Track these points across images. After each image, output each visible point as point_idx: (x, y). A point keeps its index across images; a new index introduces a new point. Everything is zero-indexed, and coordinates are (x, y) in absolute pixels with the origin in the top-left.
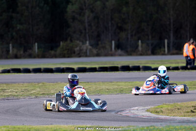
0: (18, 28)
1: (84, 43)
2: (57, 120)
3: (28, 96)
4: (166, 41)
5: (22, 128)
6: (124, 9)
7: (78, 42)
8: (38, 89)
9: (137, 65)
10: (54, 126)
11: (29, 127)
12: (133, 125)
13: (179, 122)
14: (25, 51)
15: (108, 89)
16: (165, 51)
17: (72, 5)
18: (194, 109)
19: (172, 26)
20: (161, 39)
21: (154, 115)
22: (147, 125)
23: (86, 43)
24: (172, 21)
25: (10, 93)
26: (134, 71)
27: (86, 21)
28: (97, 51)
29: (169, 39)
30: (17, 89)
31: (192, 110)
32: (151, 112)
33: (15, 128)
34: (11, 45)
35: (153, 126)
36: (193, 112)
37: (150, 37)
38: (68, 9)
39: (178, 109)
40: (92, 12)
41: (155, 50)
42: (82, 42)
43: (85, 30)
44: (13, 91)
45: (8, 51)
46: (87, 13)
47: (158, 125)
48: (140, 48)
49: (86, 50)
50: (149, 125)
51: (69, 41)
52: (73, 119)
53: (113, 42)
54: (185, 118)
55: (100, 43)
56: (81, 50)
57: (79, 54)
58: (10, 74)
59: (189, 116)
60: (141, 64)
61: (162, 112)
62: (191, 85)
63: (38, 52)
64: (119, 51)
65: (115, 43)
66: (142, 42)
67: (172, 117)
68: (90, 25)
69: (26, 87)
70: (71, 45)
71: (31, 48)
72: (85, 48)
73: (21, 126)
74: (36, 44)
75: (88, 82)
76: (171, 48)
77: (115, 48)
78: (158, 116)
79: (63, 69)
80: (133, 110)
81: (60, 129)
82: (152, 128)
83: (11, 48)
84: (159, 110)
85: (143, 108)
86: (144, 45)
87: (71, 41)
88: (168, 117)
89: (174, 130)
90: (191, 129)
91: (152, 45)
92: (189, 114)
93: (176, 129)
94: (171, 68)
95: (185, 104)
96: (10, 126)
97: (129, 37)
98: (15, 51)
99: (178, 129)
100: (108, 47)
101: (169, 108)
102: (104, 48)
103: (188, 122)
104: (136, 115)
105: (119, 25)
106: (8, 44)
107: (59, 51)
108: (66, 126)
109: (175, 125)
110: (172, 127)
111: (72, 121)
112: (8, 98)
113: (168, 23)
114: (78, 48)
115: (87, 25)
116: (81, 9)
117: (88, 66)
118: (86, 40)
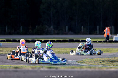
4: (98, 27)
7: (46, 26)
14: (15, 31)
20: (95, 26)
23: (51, 27)
26: (76, 43)
28: (57, 32)
34: (7, 27)
36: (101, 63)
41: (91, 32)
42: (49, 26)
45: (5, 31)
48: (82, 31)
49: (51, 31)
53: (67, 27)
55: (59, 27)
56: (48, 31)
57: (47, 33)
64: (70, 32)
66: (83, 27)
74: (22, 27)
76: (101, 31)
77: (68, 30)
83: (7, 29)
86: (85, 29)
91: (90, 29)
94: (97, 41)
100: (64, 29)
101: (89, 61)
102: (62, 30)
114: (46, 30)
118: (51, 25)
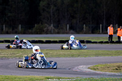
0: (9, 15)
1: (50, 25)
2: (32, 72)
3: (14, 57)
4: (101, 25)
5: (10, 77)
6: (75, 5)
7: (46, 25)
8: (21, 53)
9: (83, 40)
10: (31, 76)
11: (15, 76)
12: (80, 77)
13: (109, 76)
14: (13, 29)
15: (64, 54)
16: (100, 32)
17: (43, 1)
18: (118, 68)
19: (105, 16)
20: (98, 24)
21: (92, 71)
22: (88, 77)
23: (51, 25)
24: (105, 13)
25: (3, 55)
27: (51, 12)
28: (58, 31)
29: (103, 24)
30: (8, 53)
31: (117, 68)
32: (91, 69)
33: (6, 77)
34: (4, 26)
35: (93, 78)
36: (117, 70)
37: (91, 23)
38: (40, 4)
39: (108, 67)
40: (55, 6)
41: (94, 31)
42: (49, 25)
43: (51, 17)
44: (5, 54)
45: (2, 29)
46: (52, 7)
47: (95, 77)
48: (84, 29)
49: (51, 30)
50: (90, 77)
51: (40, 24)
52: (42, 72)
53: (68, 25)
54: (112, 73)
55: (60, 25)
56: (48, 30)
57: (46, 32)
58: (3, 43)
59: (115, 72)
60: (85, 39)
61: (98, 69)
62: (116, 53)
63: (21, 30)
64: (72, 31)
65: (69, 26)
66: (86, 26)
67: (104, 72)
68: (54, 15)
69: (13, 51)
70: (41, 26)
71: (17, 28)
72: (50, 28)
73: (10, 76)
74: (20, 25)
75: (52, 50)
76: (104, 29)
77: (69, 29)
78: (95, 72)
79: (37, 41)
80: (80, 67)
81: (34, 78)
82: (92, 79)
83: (4, 27)
84: (96, 68)
85: (86, 66)
86: (87, 28)
87: (42, 24)
88: (101, 72)
89: (106, 80)
90: (116, 80)
91: (92, 27)
92: (115, 71)
93: (107, 80)
94: (104, 42)
95: (112, 64)
96: (3, 76)
97: (78, 22)
98: (7, 29)
99: (108, 80)
100: (64, 28)
101: (102, 67)
102: (62, 28)
103: (114, 75)
104: (81, 70)
105: (72, 15)
106: (3, 25)
107: (34, 30)
108: (38, 76)
109: (106, 77)
110: (104, 79)
111: (42, 73)
112: (2, 58)
113: (102, 14)
114: (46, 28)
115: (52, 14)
116: (49, 4)
117: (52, 40)
118: (51, 24)
